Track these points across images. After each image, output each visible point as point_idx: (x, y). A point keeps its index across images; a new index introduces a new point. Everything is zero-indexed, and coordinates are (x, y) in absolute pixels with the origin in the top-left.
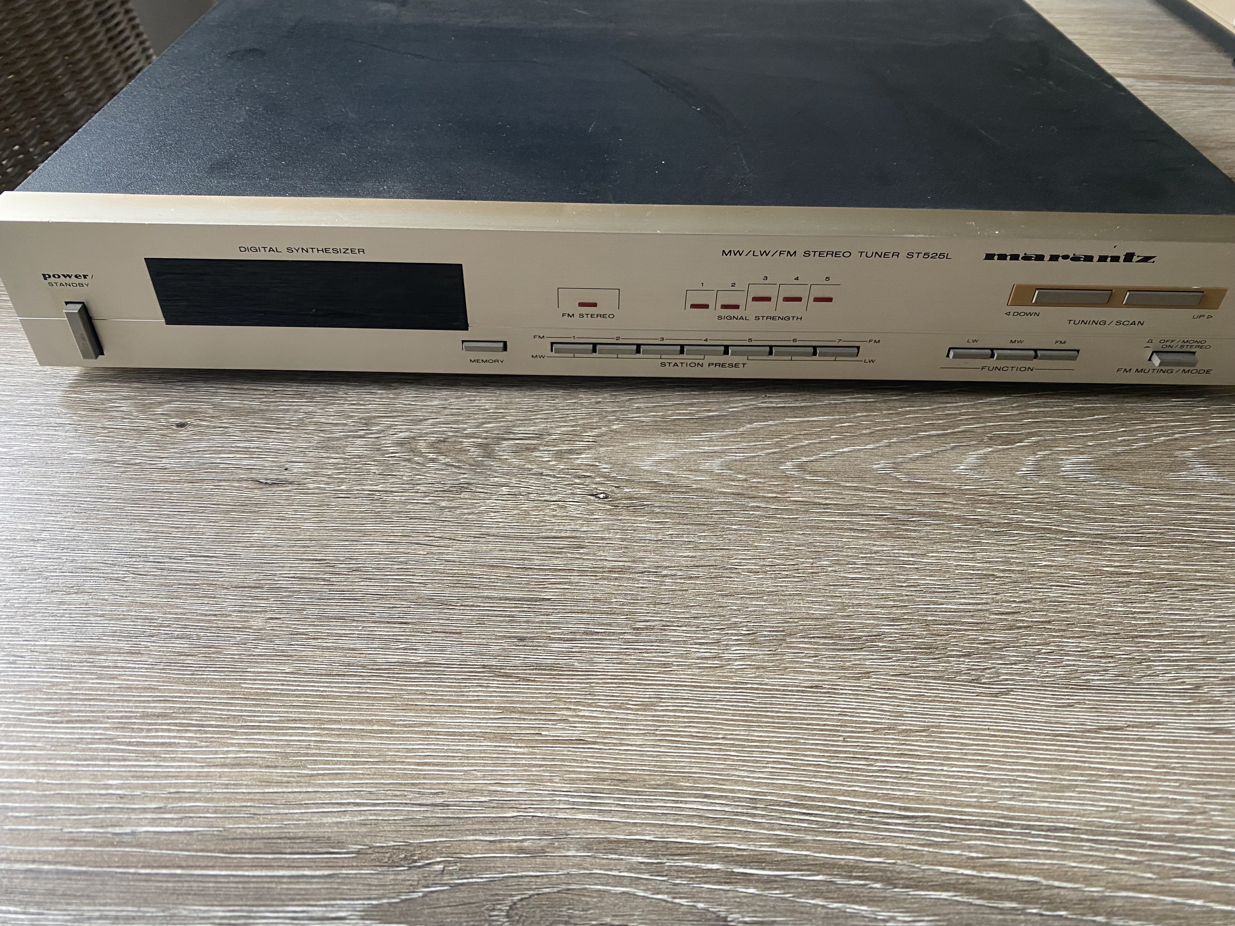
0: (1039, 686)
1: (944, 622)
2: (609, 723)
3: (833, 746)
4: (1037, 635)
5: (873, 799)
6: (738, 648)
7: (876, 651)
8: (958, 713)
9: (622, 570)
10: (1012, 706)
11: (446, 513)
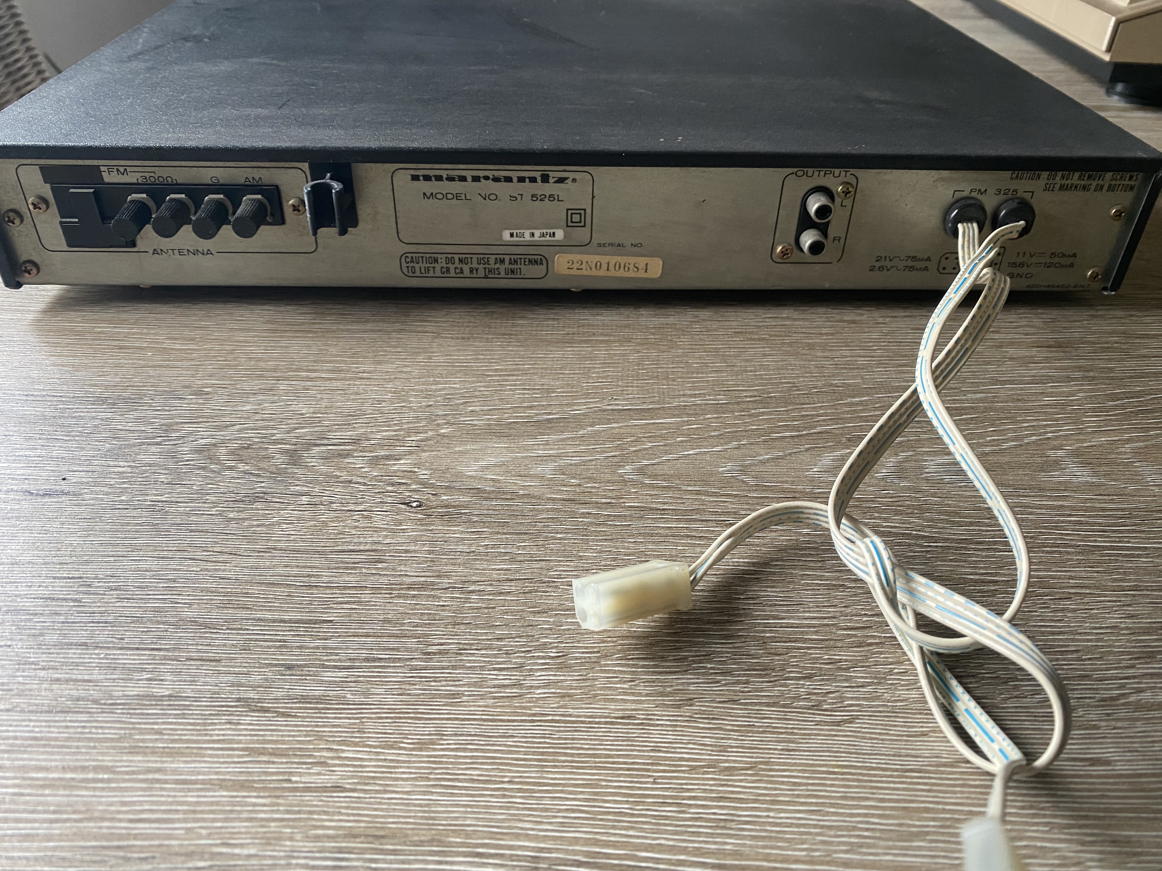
0: (889, 712)
1: (784, 639)
2: (375, 766)
3: (640, 788)
4: (890, 653)
5: (681, 854)
6: (543, 673)
7: (703, 674)
8: (792, 746)
9: (423, 586)
10: (856, 737)
11: (233, 525)
